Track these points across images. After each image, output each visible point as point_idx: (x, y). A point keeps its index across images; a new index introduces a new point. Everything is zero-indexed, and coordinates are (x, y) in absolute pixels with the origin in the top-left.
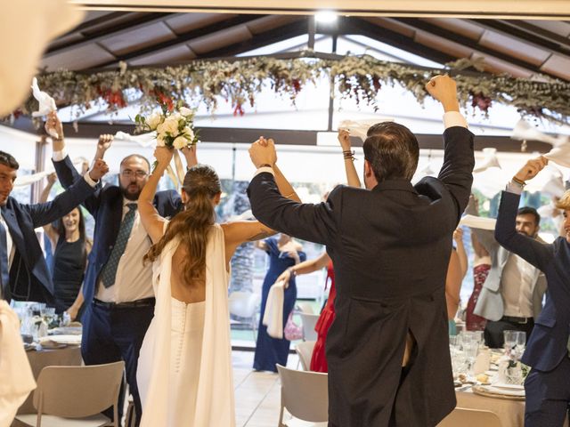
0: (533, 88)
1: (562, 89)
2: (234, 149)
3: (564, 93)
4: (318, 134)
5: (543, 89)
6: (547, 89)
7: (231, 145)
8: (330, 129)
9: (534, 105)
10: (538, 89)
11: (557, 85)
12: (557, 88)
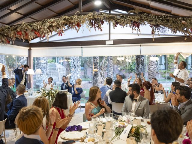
0: (156, 18)
1: (166, 17)
2: (82, 48)
3: (167, 18)
4: (106, 41)
5: (159, 18)
6: (161, 18)
7: (81, 46)
8: (110, 39)
9: (154, 23)
10: (157, 18)
11: (164, 16)
12: (164, 17)
